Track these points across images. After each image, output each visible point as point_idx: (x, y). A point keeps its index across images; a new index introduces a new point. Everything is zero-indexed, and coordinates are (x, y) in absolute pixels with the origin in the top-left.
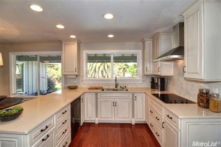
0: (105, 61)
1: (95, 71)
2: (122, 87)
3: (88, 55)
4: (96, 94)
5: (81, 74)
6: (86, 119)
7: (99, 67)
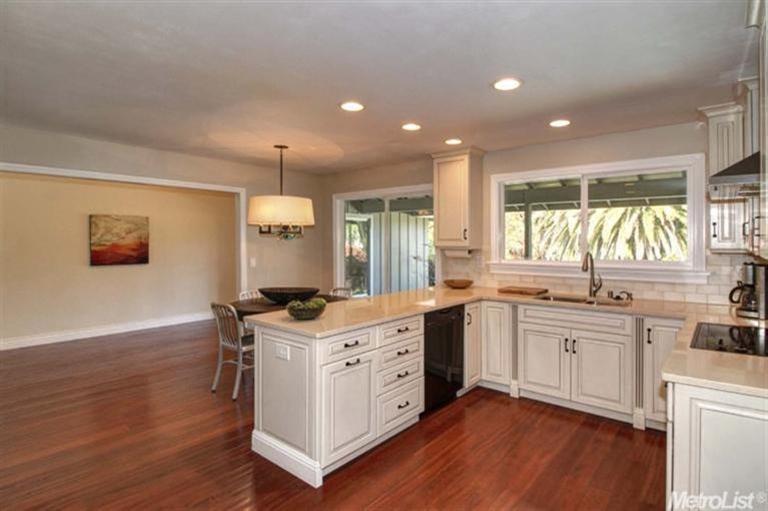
0: (647, 199)
1: (601, 240)
2: (614, 296)
3: (506, 186)
4: (515, 308)
5: (485, 247)
6: (484, 378)
7: (618, 225)
